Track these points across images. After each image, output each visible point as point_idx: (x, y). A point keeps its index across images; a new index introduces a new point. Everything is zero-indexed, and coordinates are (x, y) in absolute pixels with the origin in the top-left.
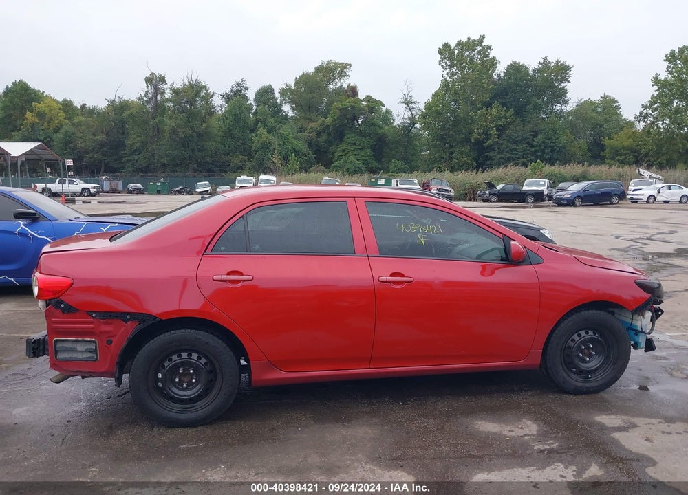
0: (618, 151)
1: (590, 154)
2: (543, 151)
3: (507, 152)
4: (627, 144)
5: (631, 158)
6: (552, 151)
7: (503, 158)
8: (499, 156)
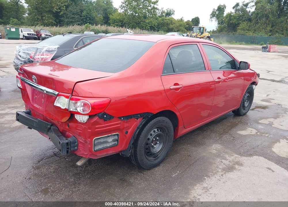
0: (115, 21)
1: (104, 21)
2: (86, 19)
3: (71, 18)
4: (118, 18)
5: (120, 24)
6: (90, 19)
7: (68, 21)
8: (66, 20)
